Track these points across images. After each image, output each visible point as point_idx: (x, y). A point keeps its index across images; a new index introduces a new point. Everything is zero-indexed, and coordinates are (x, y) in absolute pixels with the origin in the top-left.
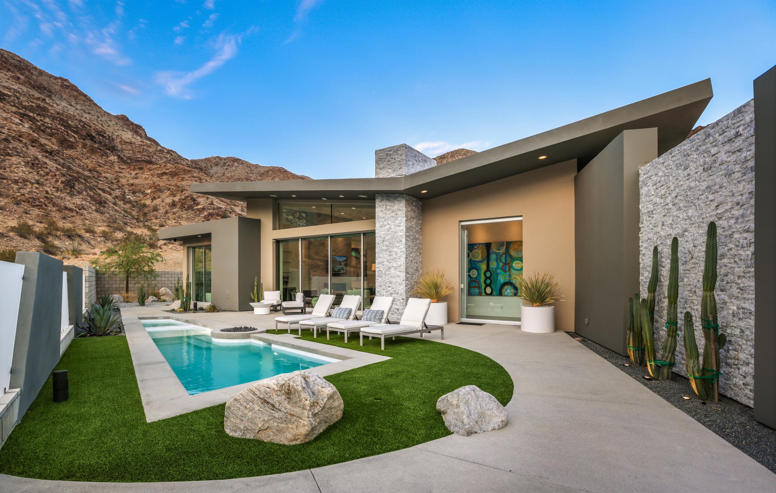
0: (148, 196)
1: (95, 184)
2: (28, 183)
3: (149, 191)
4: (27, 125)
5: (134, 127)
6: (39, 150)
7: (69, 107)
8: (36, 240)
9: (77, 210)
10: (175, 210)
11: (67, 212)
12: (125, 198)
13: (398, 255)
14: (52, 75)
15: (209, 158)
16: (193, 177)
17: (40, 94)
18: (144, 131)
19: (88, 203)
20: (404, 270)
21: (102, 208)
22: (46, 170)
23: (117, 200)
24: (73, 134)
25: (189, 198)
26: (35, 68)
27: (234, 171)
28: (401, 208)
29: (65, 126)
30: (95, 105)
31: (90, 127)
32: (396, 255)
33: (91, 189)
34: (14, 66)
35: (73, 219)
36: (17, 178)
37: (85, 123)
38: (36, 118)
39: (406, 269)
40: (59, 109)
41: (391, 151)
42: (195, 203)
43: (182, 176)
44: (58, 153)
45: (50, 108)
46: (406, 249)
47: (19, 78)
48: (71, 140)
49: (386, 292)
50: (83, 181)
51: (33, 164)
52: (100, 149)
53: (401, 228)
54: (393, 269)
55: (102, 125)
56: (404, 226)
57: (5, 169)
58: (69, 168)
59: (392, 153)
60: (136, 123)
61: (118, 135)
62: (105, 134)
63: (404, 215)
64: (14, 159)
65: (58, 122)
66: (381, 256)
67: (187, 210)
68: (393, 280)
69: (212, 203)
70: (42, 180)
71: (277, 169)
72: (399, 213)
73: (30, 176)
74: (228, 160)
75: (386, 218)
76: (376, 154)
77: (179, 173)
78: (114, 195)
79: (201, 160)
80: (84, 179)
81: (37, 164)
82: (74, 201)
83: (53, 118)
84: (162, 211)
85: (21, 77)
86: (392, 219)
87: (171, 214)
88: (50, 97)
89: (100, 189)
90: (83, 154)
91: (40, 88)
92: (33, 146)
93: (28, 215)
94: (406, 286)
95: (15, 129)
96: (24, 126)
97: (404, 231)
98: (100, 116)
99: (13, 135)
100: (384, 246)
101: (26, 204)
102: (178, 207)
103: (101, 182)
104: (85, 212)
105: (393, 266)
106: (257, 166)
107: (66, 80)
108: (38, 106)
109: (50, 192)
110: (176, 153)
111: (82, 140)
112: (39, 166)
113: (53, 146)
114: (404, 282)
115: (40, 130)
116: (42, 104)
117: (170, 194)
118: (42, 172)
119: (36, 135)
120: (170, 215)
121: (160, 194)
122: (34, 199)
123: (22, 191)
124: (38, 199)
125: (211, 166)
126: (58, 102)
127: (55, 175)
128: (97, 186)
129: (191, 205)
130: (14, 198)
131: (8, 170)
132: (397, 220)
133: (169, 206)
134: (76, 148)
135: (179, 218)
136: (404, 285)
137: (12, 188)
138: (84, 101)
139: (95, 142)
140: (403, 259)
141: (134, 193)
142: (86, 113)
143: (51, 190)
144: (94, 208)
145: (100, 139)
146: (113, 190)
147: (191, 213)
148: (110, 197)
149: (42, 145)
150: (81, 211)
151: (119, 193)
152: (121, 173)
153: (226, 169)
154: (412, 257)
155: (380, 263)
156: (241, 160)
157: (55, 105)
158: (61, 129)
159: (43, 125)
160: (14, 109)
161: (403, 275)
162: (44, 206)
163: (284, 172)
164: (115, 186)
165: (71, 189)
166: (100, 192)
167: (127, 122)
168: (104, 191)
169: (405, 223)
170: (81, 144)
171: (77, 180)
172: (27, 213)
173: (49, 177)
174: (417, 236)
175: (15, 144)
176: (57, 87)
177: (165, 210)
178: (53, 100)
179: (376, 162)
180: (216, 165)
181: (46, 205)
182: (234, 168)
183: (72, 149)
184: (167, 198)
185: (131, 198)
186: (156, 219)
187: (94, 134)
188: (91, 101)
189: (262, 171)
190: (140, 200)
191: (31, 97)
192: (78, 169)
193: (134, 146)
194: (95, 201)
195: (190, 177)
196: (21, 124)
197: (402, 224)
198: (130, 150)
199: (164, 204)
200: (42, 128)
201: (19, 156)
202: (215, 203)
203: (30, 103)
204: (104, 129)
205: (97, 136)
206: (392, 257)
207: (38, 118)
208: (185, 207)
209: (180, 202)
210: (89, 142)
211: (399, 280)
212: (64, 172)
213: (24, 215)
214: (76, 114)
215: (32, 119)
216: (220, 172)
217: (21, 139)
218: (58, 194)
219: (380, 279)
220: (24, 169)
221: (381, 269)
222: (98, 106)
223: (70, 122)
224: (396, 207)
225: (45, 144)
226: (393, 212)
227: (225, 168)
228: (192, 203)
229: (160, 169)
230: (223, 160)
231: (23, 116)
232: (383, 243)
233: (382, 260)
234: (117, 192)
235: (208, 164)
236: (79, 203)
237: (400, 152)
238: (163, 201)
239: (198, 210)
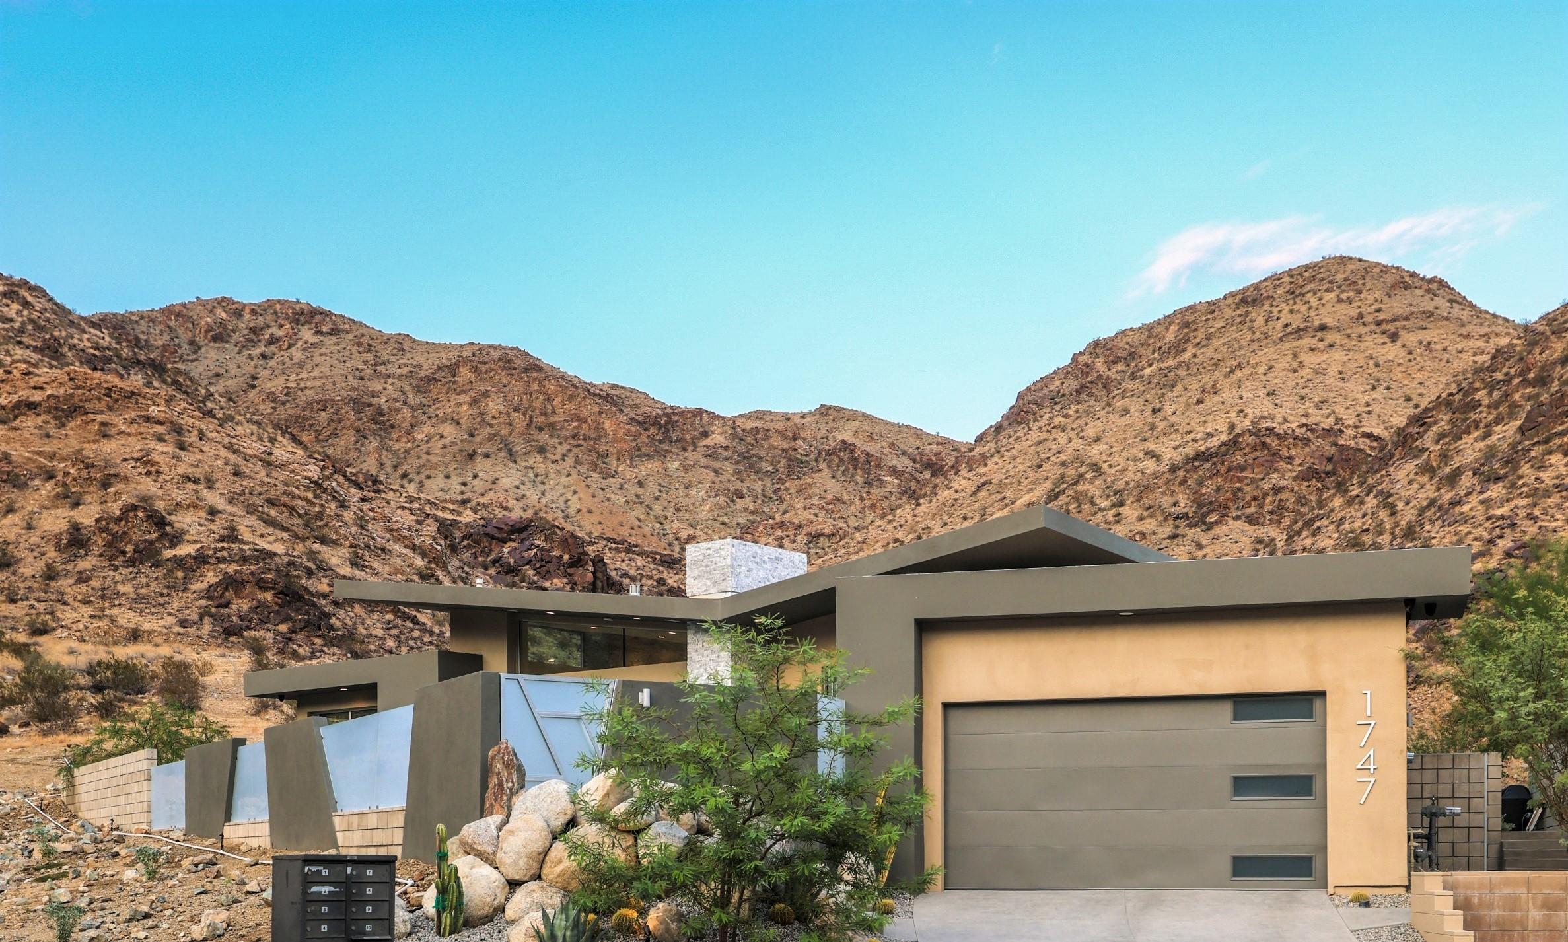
10: (84, 564)
16: (148, 419)
25: (141, 514)
42: (163, 535)
43: (99, 418)
67: (132, 563)
69: (232, 536)
77: (88, 406)
84: (31, 567)
87: (71, 581)
102: (96, 550)
117: (57, 496)
120: (65, 584)
121: (14, 494)
129: (151, 542)
133: (57, 546)
135: (103, 597)
147: (150, 579)
153: (264, 356)
156: (328, 314)
163: (527, 369)
177: (41, 564)
180: (214, 338)
184: (45, 513)
186: (13, 601)
189: (429, 363)
195: (133, 421)
199: (35, 539)
202: (246, 535)
208: (124, 553)
209: (101, 530)
227: (257, 352)
228: (154, 536)
229: (8, 388)
230: (247, 315)
238: (29, 527)
239: (179, 562)
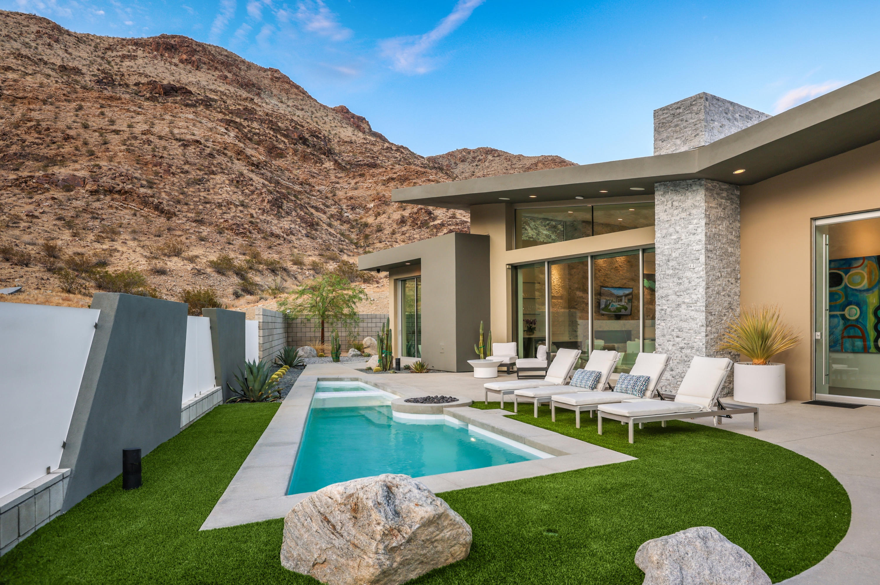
0: (371, 212)
1: (307, 200)
2: (232, 206)
3: (372, 205)
4: (232, 134)
5: (356, 120)
6: (244, 164)
7: (280, 105)
8: (235, 276)
9: (285, 236)
10: (404, 229)
11: (273, 239)
12: (342, 217)
13: (693, 283)
14: (261, 68)
15: (453, 152)
16: (429, 180)
17: (249, 92)
18: (368, 125)
19: (297, 227)
20: (704, 308)
21: (314, 232)
22: (252, 188)
23: (332, 219)
24: (283, 139)
25: (423, 211)
26: (243, 62)
27: (488, 167)
28: (697, 204)
29: (274, 130)
30: (309, 97)
31: (303, 127)
32: (690, 283)
33: (302, 207)
34: (222, 63)
35: (279, 248)
36: (220, 201)
37: (297, 123)
38: (243, 123)
39: (706, 306)
40: (268, 108)
41: (680, 108)
42: (430, 218)
43: (414, 181)
44: (266, 165)
45: (258, 109)
46: (706, 273)
47: (226, 77)
48: (281, 146)
49: (673, 345)
50: (293, 198)
51: (238, 182)
52: (313, 155)
53: (698, 237)
54: (684, 306)
55: (317, 123)
56: (704, 234)
57: (209, 191)
58: (278, 183)
59: (681, 111)
60: (358, 115)
61: (336, 134)
62: (320, 134)
63: (703, 215)
64: (219, 178)
65: (266, 126)
66: (664, 285)
67: (420, 227)
68: (684, 325)
69: (454, 217)
70: (247, 201)
71: (550, 158)
72: (694, 211)
73: (234, 197)
74: (479, 153)
75: (673, 221)
76: (655, 117)
77: (410, 177)
78: (329, 213)
79: (442, 157)
80: (295, 196)
81: (242, 181)
82: (281, 225)
83: (262, 121)
84: (388, 231)
85: (229, 75)
86: (682, 223)
87: (399, 235)
88: (258, 95)
89: (312, 207)
90: (293, 163)
91: (247, 85)
92: (238, 160)
93: (231, 246)
94: (707, 336)
95: (220, 140)
96: (229, 136)
97: (704, 242)
98: (315, 111)
99: (218, 148)
100: (669, 269)
101: (230, 232)
102: (409, 224)
103: (314, 198)
104: (293, 238)
105: (684, 303)
106: (520, 158)
107: (276, 71)
108: (246, 109)
109: (255, 215)
110: (408, 149)
111: (292, 146)
112: (244, 183)
113: (261, 157)
114: (704, 329)
115: (246, 138)
116: (249, 105)
117: (399, 207)
118: (247, 191)
119: (242, 145)
120: (398, 236)
121: (386, 208)
122: (238, 225)
123: (226, 216)
124: (242, 225)
125: (455, 163)
126: (267, 101)
127: (261, 194)
128: (309, 204)
129: (426, 220)
130: (217, 225)
131: (212, 191)
132: (690, 223)
133: (397, 223)
134: (286, 157)
135: (409, 239)
136: (704, 334)
137: (216, 213)
138: (296, 94)
139: (308, 146)
140: (701, 290)
141: (353, 208)
142: (298, 109)
143: (256, 213)
144: (304, 232)
145: (314, 142)
146: (328, 207)
147: (425, 232)
148: (324, 217)
149: (248, 157)
150: (289, 238)
151: (335, 211)
152: (338, 183)
153: (477, 165)
154: (720, 285)
155: (662, 297)
156: (497, 150)
157: (264, 105)
158: (270, 134)
159: (250, 131)
160: (220, 116)
161: (701, 317)
162: (248, 233)
163: (560, 163)
164: (330, 202)
165: (278, 209)
166: (313, 211)
167: (346, 115)
168: (317, 209)
169: (704, 228)
170: (291, 150)
171: (285, 197)
172: (230, 243)
173: (255, 196)
174: (730, 250)
175: (220, 159)
176: (266, 82)
177: (391, 230)
178: (263, 99)
179: (655, 130)
180: (462, 161)
181: (250, 232)
182: (487, 164)
183: (282, 157)
184: (394, 213)
185: (350, 216)
186: (380, 242)
187: (307, 136)
188: (304, 93)
189: (528, 163)
190: (361, 218)
191: (238, 98)
192: (287, 183)
193: (354, 146)
194: (306, 222)
195: (424, 181)
196: (226, 133)
197: (699, 230)
198: (350, 151)
199: (390, 222)
200: (249, 135)
201: (224, 173)
202: (458, 216)
203: (238, 107)
204: (320, 127)
205: (310, 138)
206: (682, 287)
207: (245, 123)
208: (417, 224)
209: (410, 217)
210: (300, 147)
211: (694, 326)
212: (271, 188)
213: (227, 246)
214: (287, 113)
215: (238, 126)
216: (468, 171)
217: (226, 151)
218: (264, 218)
219: (663, 324)
220: (229, 189)
221: (665, 307)
222: (312, 99)
223: (280, 124)
224: (689, 202)
225: (251, 155)
226: (684, 210)
227: (475, 164)
228: (427, 218)
229: (386, 174)
230: (472, 153)
231: (229, 122)
232: (667, 264)
233: (666, 292)
234: (333, 210)
235: (452, 160)
236: (287, 227)
237: (695, 108)
238: (389, 218)
239: (435, 226)
